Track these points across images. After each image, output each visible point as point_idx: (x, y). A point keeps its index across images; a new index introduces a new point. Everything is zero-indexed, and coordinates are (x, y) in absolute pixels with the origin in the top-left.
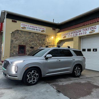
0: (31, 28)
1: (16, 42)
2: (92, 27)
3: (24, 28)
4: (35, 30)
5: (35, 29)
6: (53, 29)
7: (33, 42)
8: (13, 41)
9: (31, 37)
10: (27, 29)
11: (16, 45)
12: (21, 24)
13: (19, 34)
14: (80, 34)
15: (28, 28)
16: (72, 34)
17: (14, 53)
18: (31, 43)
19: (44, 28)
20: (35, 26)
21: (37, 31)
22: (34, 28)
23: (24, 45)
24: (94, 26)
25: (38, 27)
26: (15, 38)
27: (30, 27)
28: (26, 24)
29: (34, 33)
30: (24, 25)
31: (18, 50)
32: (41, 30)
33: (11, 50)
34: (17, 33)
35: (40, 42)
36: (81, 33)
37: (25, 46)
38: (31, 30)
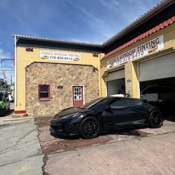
0: (57, 56)
1: (35, 81)
2: (153, 40)
3: (45, 57)
4: (64, 60)
5: (64, 57)
7: (62, 79)
8: (29, 80)
9: (58, 71)
10: (49, 59)
11: (35, 86)
12: (41, 52)
13: (39, 67)
14: (133, 57)
15: (52, 57)
16: (122, 59)
17: (32, 98)
18: (59, 80)
19: (78, 54)
20: (62, 53)
21: (68, 60)
22: (62, 56)
23: (47, 84)
24: (155, 39)
25: (68, 54)
26: (33, 75)
27: (55, 56)
28: (47, 52)
29: (61, 64)
31: (37, 93)
32: (73, 58)
33: (26, 94)
34: (36, 66)
35: (74, 78)
36: (135, 54)
37: (49, 86)
38: (57, 59)
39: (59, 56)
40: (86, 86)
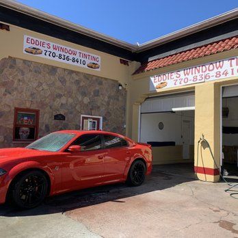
0: (58, 53)
3: (34, 51)
4: (70, 62)
5: (71, 57)
6: (121, 63)
7: (63, 100)
9: (58, 84)
10: (43, 56)
11: (6, 109)
13: (18, 69)
14: (218, 74)
15: (48, 53)
16: (190, 77)
18: (57, 103)
19: (96, 56)
20: (68, 49)
21: (75, 63)
22: (67, 55)
23: (34, 107)
25: (78, 51)
26: (3, 85)
27: (54, 51)
28: (40, 40)
29: (65, 70)
30: (35, 42)
31: (12, 126)
32: (88, 61)
35: (86, 100)
36: (222, 70)
37: (37, 112)
38: (57, 59)
39: (63, 53)
40: (104, 119)
